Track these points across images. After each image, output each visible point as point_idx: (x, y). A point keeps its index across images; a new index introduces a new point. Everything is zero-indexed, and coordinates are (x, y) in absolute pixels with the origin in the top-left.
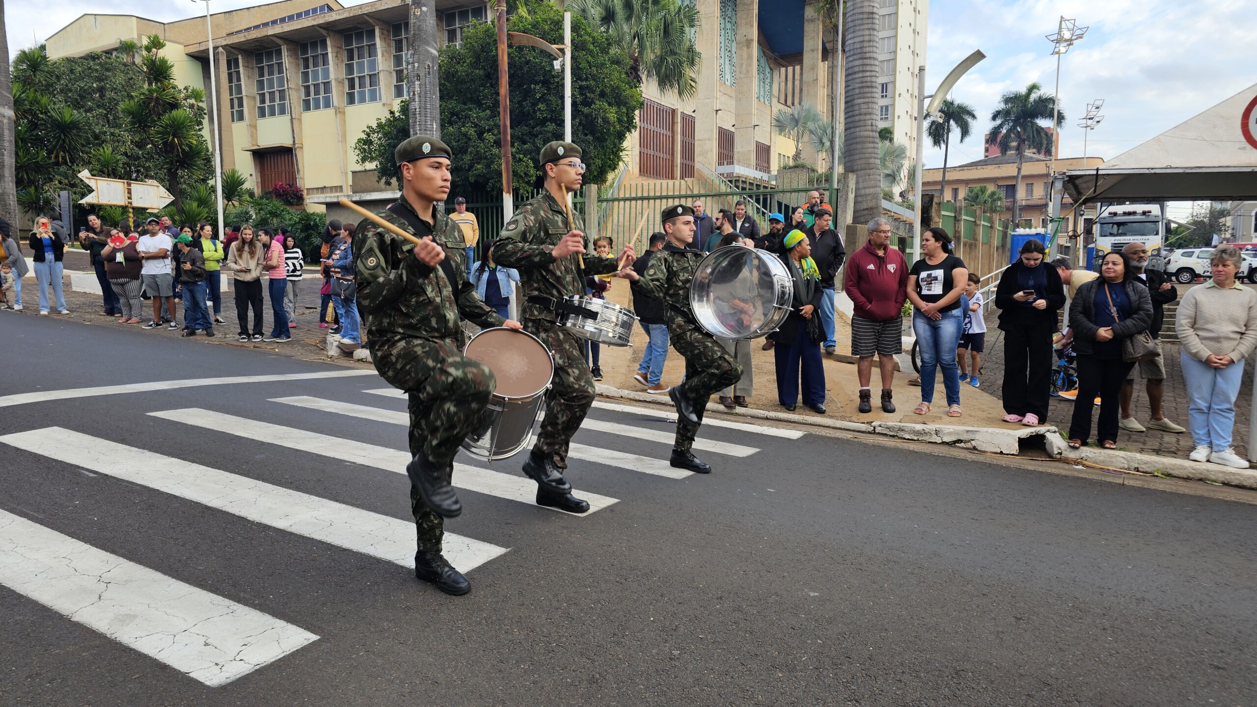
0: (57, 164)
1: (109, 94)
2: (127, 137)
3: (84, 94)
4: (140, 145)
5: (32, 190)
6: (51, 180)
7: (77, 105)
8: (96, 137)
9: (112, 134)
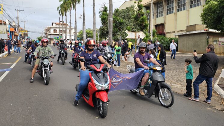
0: (120, 31)
1: (129, 16)
2: (132, 24)
3: (125, 16)
4: (134, 25)
5: (115, 36)
6: (118, 34)
7: (123, 18)
8: (127, 25)
9: (129, 24)
